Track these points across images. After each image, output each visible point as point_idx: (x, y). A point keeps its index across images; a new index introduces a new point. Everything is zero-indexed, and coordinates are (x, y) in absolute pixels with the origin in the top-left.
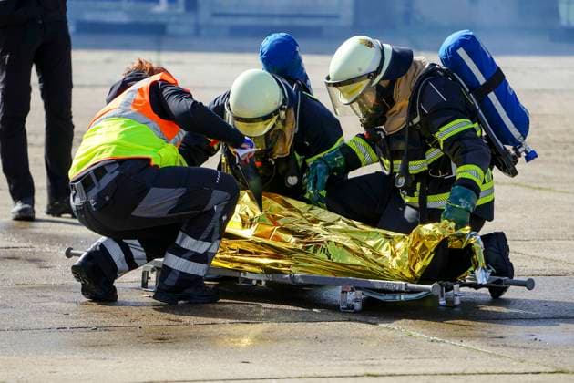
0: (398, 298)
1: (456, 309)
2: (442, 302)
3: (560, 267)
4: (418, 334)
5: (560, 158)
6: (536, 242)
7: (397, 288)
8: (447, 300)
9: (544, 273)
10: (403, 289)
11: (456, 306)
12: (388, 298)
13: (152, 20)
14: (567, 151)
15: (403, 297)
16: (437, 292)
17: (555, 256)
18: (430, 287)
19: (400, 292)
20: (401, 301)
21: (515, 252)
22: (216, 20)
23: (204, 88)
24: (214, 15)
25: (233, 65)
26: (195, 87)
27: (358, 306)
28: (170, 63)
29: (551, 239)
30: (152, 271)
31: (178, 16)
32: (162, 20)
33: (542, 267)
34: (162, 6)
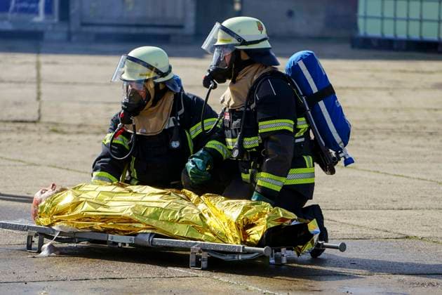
0: (236, 258)
1: (283, 267)
2: (272, 261)
3: (365, 232)
4: (253, 288)
6: (345, 211)
7: (236, 250)
8: (276, 259)
9: (352, 237)
10: (241, 251)
11: (283, 264)
12: (229, 258)
15: (240, 257)
16: (268, 254)
17: (361, 222)
18: (263, 249)
19: (238, 253)
20: (239, 261)
21: (329, 220)
22: (85, 29)
23: (75, 83)
24: (83, 24)
25: (99, 65)
26: (67, 83)
27: (204, 264)
28: (47, 63)
29: (356, 209)
30: (36, 235)
31: (54, 25)
32: (40, 28)
33: (351, 232)
34: (40, 18)
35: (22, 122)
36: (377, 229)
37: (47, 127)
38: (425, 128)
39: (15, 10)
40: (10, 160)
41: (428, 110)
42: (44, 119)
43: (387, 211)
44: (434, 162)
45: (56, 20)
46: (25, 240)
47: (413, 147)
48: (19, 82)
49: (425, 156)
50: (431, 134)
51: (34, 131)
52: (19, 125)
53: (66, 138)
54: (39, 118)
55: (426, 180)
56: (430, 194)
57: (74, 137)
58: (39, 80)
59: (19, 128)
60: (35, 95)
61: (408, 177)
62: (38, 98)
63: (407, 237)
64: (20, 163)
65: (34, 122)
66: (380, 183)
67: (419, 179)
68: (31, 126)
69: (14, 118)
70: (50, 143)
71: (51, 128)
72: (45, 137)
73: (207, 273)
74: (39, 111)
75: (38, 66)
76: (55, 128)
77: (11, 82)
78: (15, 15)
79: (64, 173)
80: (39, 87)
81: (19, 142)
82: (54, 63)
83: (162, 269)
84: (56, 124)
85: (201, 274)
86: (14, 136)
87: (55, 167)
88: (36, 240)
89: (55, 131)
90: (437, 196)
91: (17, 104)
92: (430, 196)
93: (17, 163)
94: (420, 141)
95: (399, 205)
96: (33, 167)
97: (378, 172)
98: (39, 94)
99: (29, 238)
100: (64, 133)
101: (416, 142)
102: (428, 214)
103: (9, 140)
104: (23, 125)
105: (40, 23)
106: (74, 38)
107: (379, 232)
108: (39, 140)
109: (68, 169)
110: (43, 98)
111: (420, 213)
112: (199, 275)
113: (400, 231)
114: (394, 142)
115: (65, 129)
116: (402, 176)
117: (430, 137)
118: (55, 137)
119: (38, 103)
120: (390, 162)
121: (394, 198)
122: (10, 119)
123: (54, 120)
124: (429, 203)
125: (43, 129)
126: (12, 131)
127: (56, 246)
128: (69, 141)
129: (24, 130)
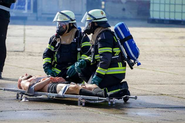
0: (96, 102)
1: (114, 105)
2: (109, 103)
3: (146, 92)
4: (102, 113)
5: (149, 59)
6: (139, 85)
8: (111, 102)
9: (141, 94)
10: (97, 99)
11: (113, 104)
12: (93, 102)
13: (22, 15)
14: (151, 57)
15: (97, 102)
16: (108, 100)
17: (145, 89)
18: (106, 98)
19: (96, 100)
20: (97, 103)
21: (131, 88)
22: (43, 16)
23: (39, 37)
24: (43, 14)
25: (48, 29)
26: (35, 37)
27: (83, 104)
28: (28, 29)
29: (144, 84)
30: (20, 93)
31: (31, 14)
32: (26, 15)
33: (141, 93)
34: (26, 11)
35: (17, 51)
36: (151, 92)
37: (27, 53)
38: (174, 54)
39: (16, 8)
40: (12, 66)
41: (176, 47)
42: (26, 51)
43: (156, 85)
44: (176, 67)
45: (32, 12)
46: (16, 95)
47: (168, 61)
48: (17, 36)
49: (173, 64)
50: (176, 56)
51: (22, 55)
52: (16, 53)
53: (34, 57)
54: (24, 50)
55: (172, 73)
56: (173, 79)
57: (37, 57)
58: (24, 35)
59: (16, 54)
60: (23, 41)
61: (165, 72)
62: (24, 43)
63: (162, 94)
64: (16, 67)
65: (22, 52)
66: (154, 75)
67: (169, 73)
68: (21, 53)
69: (14, 50)
70: (28, 60)
71: (28, 54)
72: (26, 57)
73: (85, 108)
74: (24, 47)
75: (25, 30)
76: (30, 54)
77: (14, 36)
78: (16, 10)
79: (33, 71)
80: (24, 38)
81: (16, 59)
82: (31, 29)
83: (67, 106)
84: (31, 52)
85: (82, 108)
86: (14, 57)
87: (29, 68)
88: (20, 95)
89: (30, 55)
90: (176, 79)
91: (16, 45)
92: (173, 80)
93: (15, 67)
94: (171, 59)
95: (160, 83)
96: (21, 69)
97: (154, 70)
98: (24, 41)
99: (18, 94)
100: (33, 56)
101: (170, 59)
102: (171, 86)
103: (12, 58)
104: (17, 53)
105: (26, 14)
106: (39, 19)
107: (151, 93)
108: (24, 59)
109: (34, 69)
110: (26, 42)
111: (168, 85)
112: (81, 108)
113: (160, 92)
114: (161, 59)
115: (34, 54)
116: (163, 72)
117: (176, 57)
118: (30, 57)
119: (24, 44)
120: (159, 67)
121: (159, 80)
122: (13, 50)
123: (30, 51)
124: (172, 82)
125: (26, 54)
126: (13, 55)
127: (28, 97)
128: (35, 59)
129: (18, 55)
